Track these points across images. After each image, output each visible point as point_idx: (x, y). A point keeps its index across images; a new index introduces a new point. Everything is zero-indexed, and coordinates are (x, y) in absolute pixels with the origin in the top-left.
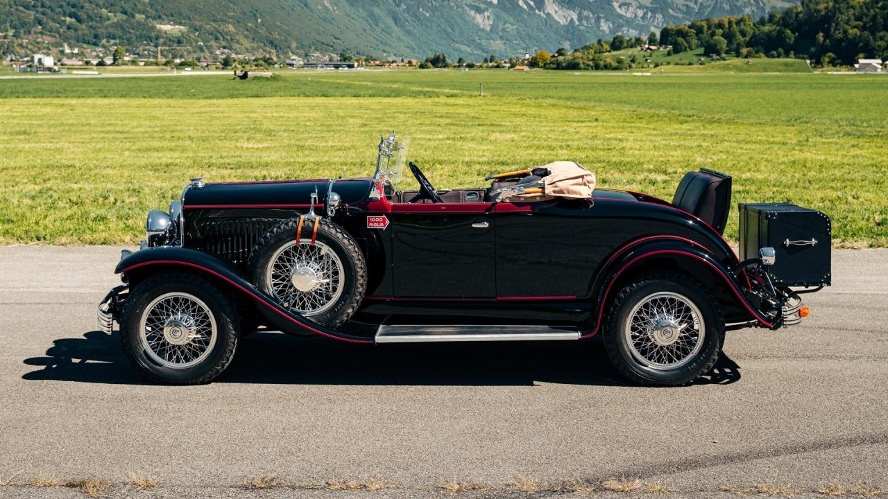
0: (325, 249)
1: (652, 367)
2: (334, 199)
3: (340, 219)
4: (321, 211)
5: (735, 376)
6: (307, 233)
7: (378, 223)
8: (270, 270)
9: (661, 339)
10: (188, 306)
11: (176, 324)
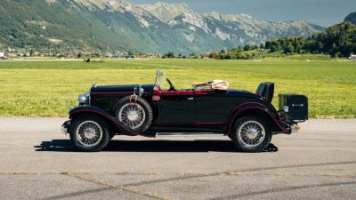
0: (139, 106)
1: (248, 146)
2: (142, 90)
3: (143, 97)
4: (138, 94)
5: (276, 150)
6: (133, 101)
7: (156, 98)
8: (120, 114)
9: (251, 137)
10: (92, 125)
11: (88, 131)
